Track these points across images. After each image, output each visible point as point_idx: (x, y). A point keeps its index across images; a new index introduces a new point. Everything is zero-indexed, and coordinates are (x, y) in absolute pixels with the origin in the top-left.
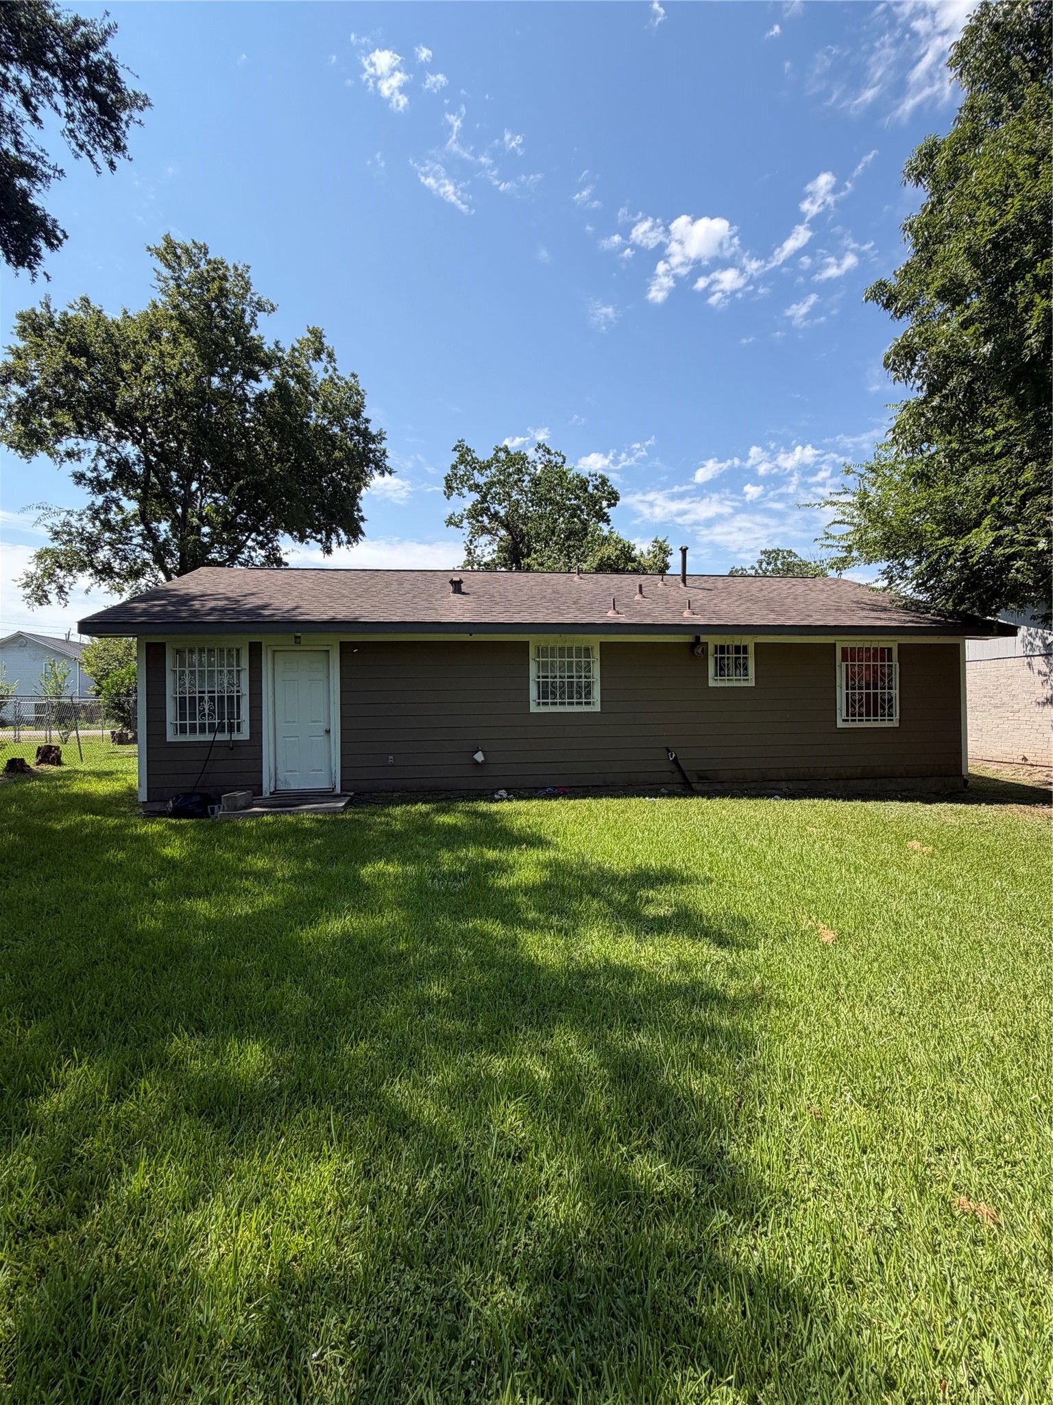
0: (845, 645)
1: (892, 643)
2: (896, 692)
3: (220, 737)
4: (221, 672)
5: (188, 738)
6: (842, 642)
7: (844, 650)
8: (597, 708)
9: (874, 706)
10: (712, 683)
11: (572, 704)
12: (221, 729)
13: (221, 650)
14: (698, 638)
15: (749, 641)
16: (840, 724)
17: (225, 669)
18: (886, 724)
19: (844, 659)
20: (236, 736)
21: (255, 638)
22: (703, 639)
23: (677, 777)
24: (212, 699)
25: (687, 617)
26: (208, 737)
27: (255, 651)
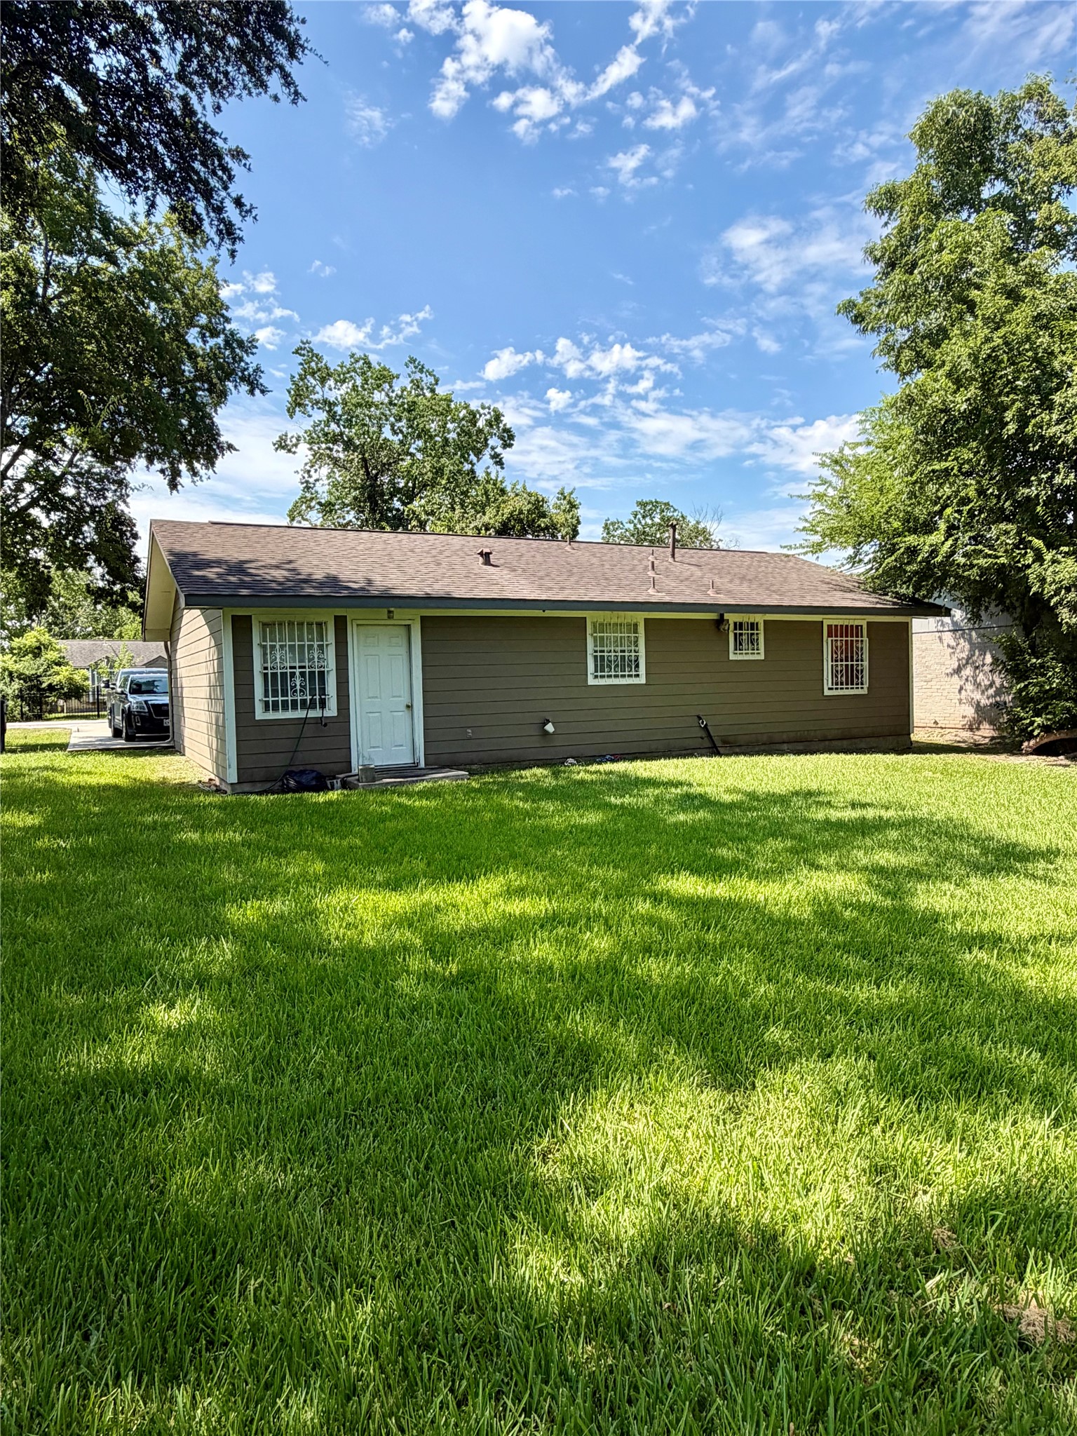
0: (830, 622)
1: (862, 621)
2: (866, 663)
3: (313, 714)
4: (311, 647)
5: (281, 715)
6: (829, 620)
7: (829, 627)
8: (642, 680)
9: (851, 676)
10: (732, 657)
11: (623, 676)
12: (313, 705)
13: (310, 624)
14: (722, 616)
15: (759, 618)
16: (827, 692)
17: (316, 644)
18: (860, 692)
19: (830, 635)
20: (327, 713)
21: (340, 612)
22: (726, 616)
23: (707, 743)
24: (302, 674)
25: (711, 597)
26: (300, 714)
27: (341, 624)
